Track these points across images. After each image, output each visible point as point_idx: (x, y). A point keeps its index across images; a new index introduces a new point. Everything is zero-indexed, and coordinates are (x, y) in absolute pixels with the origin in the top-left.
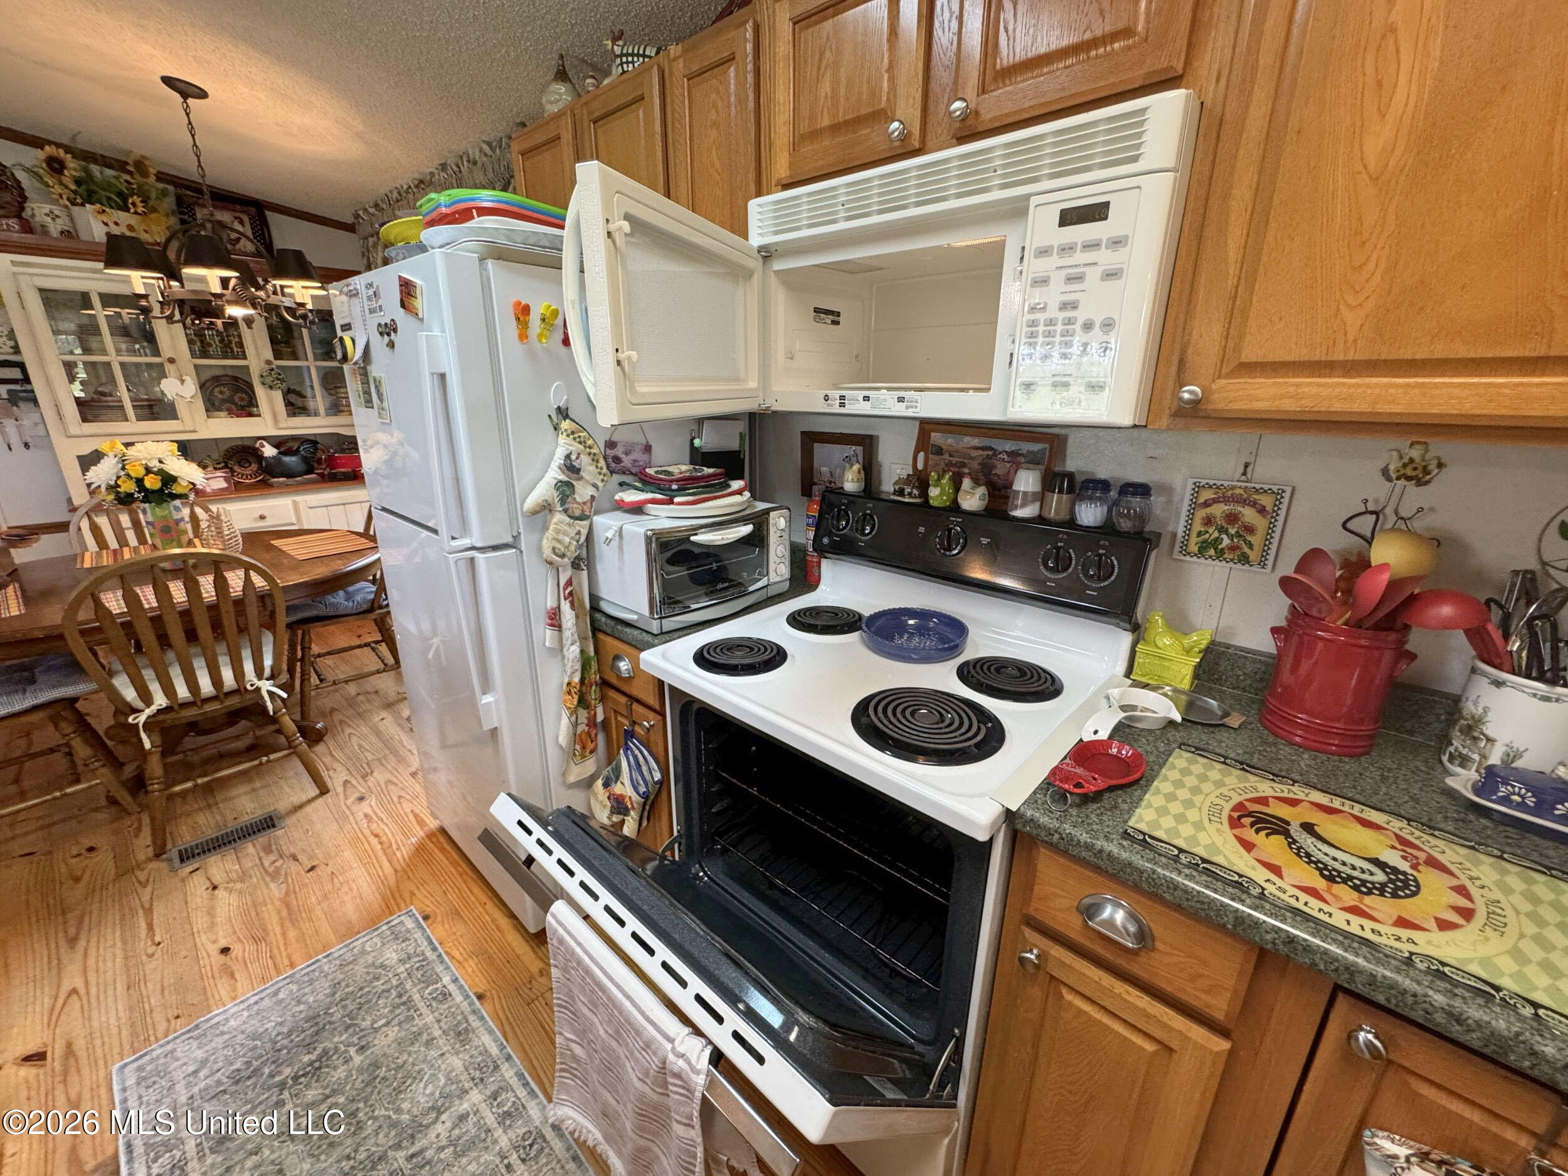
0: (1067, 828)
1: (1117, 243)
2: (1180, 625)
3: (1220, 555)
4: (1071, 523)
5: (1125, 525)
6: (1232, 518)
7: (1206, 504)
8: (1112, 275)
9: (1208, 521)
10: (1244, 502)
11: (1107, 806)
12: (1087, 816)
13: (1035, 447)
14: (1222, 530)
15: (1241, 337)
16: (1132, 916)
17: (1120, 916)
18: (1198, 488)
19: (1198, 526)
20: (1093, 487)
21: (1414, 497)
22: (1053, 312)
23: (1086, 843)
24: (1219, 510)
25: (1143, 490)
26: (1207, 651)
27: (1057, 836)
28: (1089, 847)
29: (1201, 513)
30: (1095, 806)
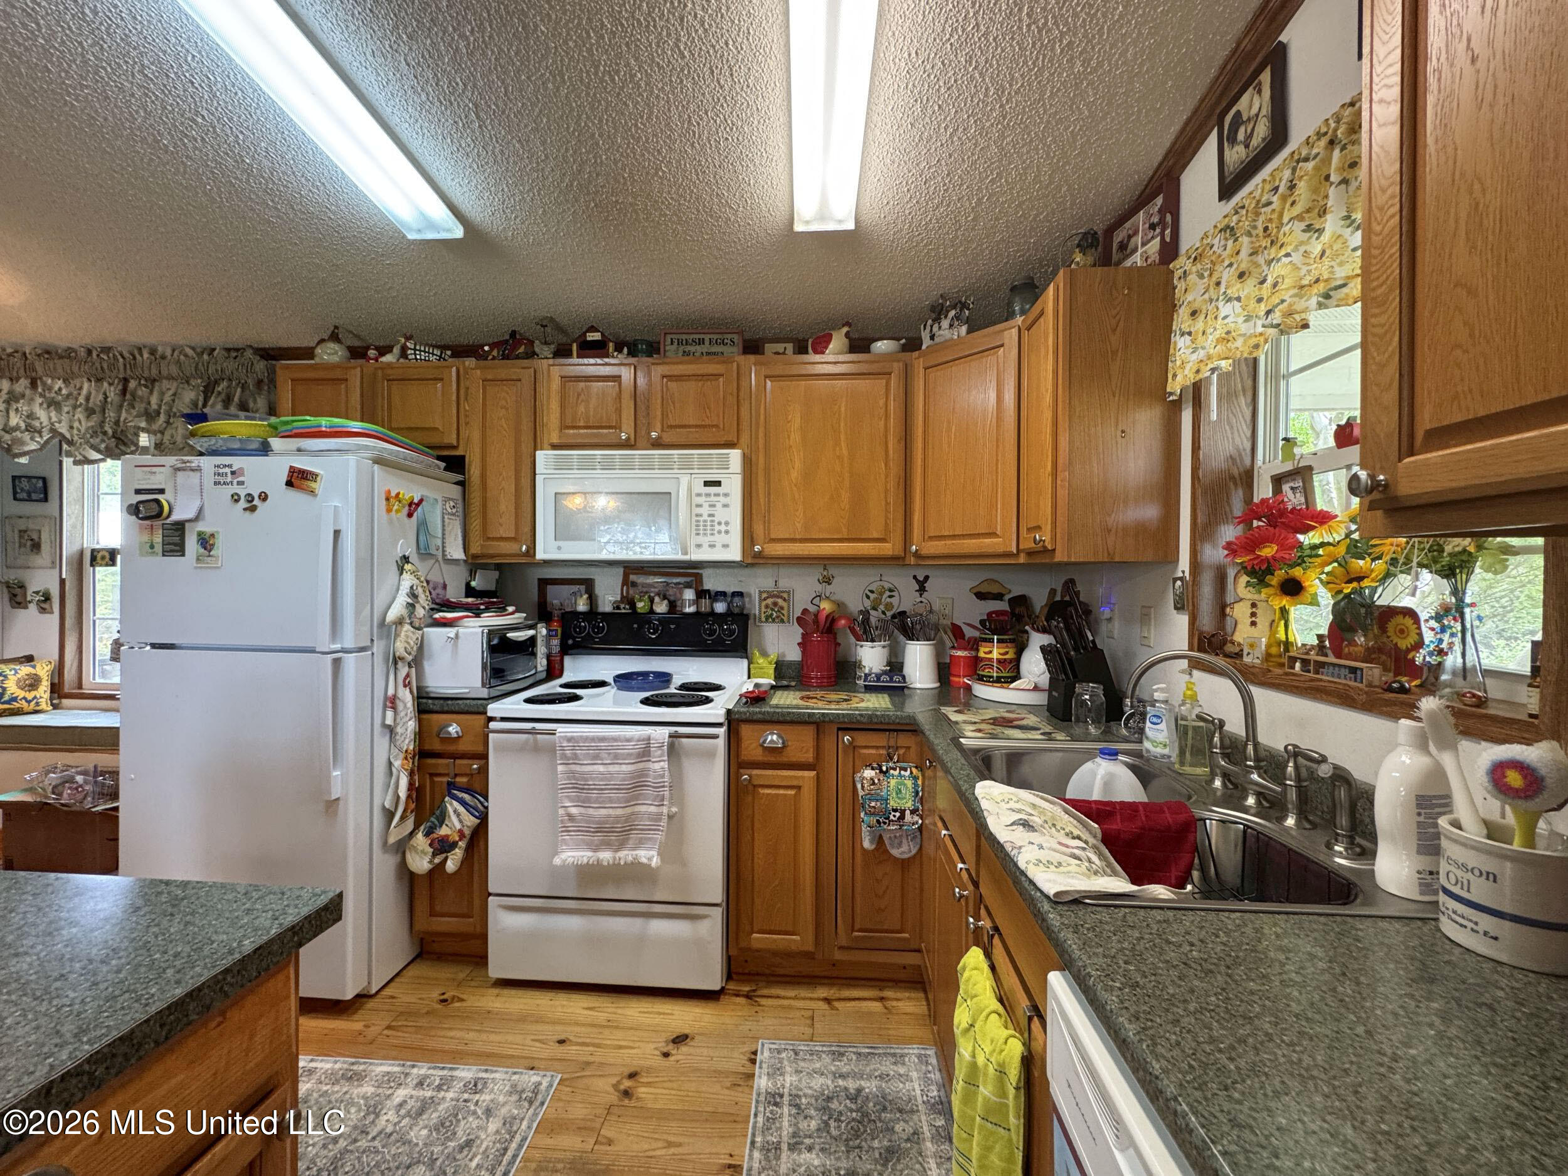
0: (751, 709)
1: (726, 495)
2: (764, 654)
3: (774, 620)
4: (712, 613)
5: (736, 611)
6: (775, 604)
7: (765, 599)
8: (725, 506)
9: (767, 606)
10: (778, 597)
13: (688, 579)
14: (773, 610)
15: (769, 530)
16: (779, 736)
17: (775, 737)
18: (761, 593)
19: (763, 610)
20: (720, 595)
21: (829, 589)
22: (705, 517)
24: (770, 601)
25: (740, 594)
26: (776, 663)
27: (748, 714)
28: (760, 712)
29: (764, 603)
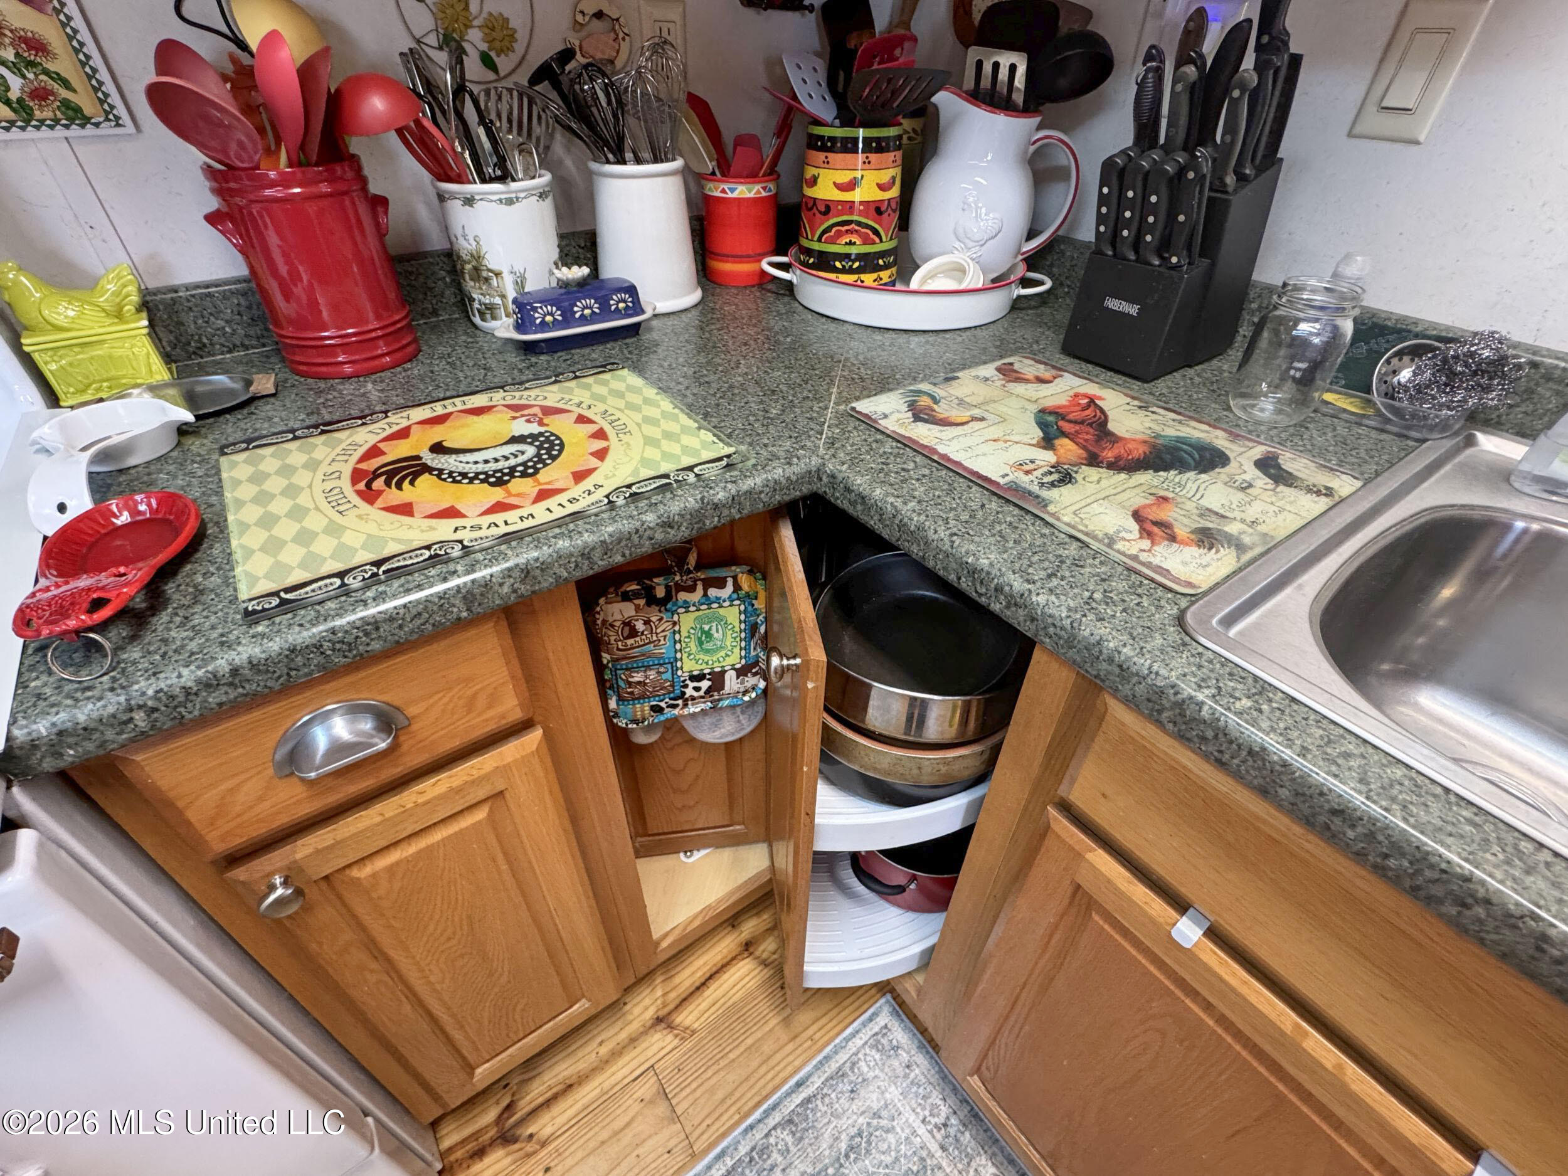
0: (146, 688)
11: (186, 601)
12: (165, 641)
16: (355, 710)
17: (341, 728)
23: (199, 681)
27: (139, 717)
28: (210, 684)
30: (164, 617)
